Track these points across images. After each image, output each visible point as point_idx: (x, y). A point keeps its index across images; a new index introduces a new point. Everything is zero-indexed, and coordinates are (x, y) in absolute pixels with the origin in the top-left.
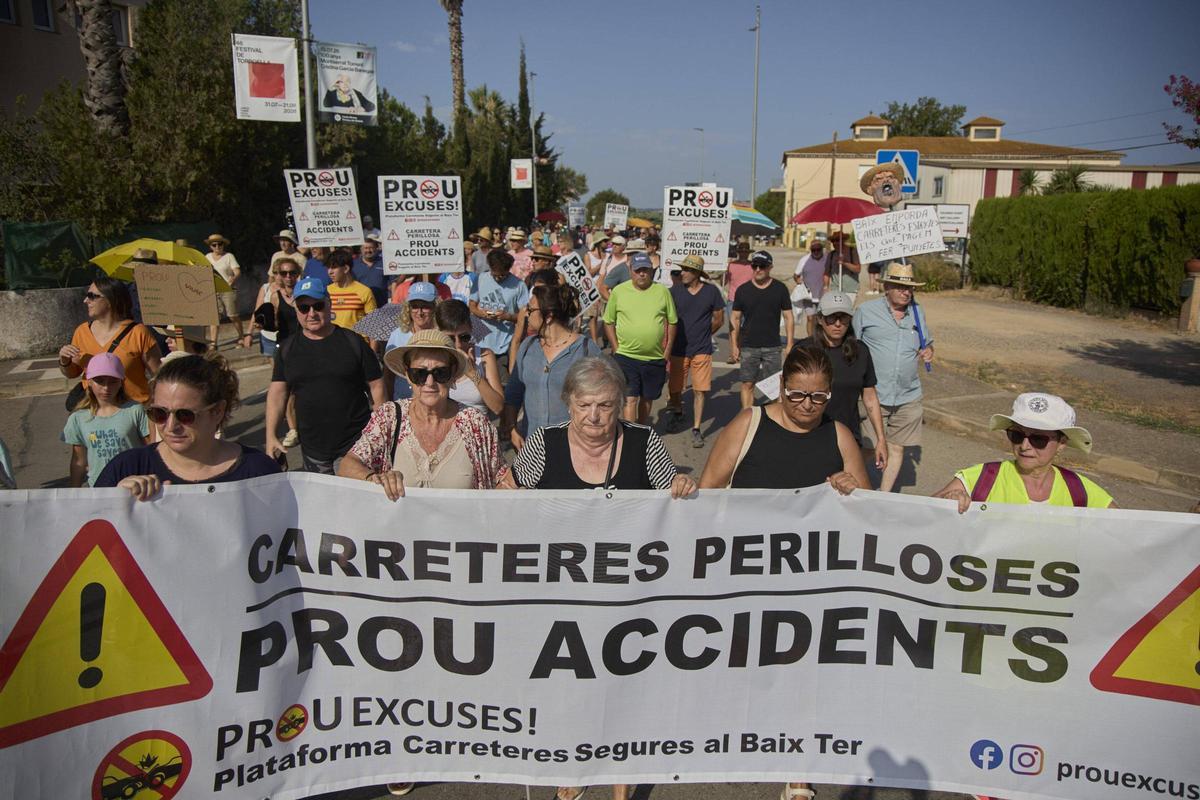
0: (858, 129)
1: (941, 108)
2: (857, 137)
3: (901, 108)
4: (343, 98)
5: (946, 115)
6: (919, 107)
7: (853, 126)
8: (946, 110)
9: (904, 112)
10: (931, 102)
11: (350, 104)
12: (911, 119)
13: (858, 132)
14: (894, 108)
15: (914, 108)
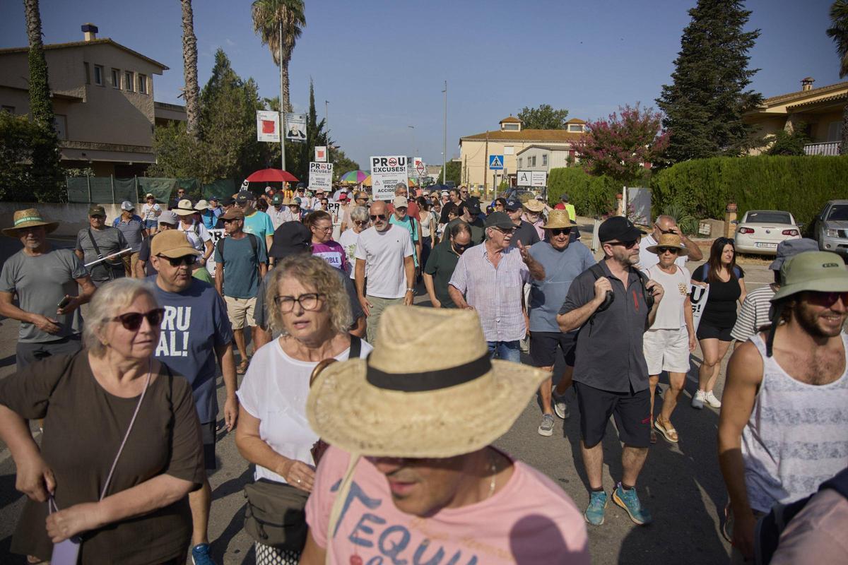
0: (503, 124)
1: (553, 111)
2: (503, 129)
3: (530, 111)
4: (294, 133)
5: (557, 116)
6: (540, 110)
7: (501, 123)
8: (556, 112)
9: (532, 113)
10: (548, 108)
11: (297, 135)
12: (536, 117)
13: (503, 126)
14: (526, 111)
15: (538, 111)
